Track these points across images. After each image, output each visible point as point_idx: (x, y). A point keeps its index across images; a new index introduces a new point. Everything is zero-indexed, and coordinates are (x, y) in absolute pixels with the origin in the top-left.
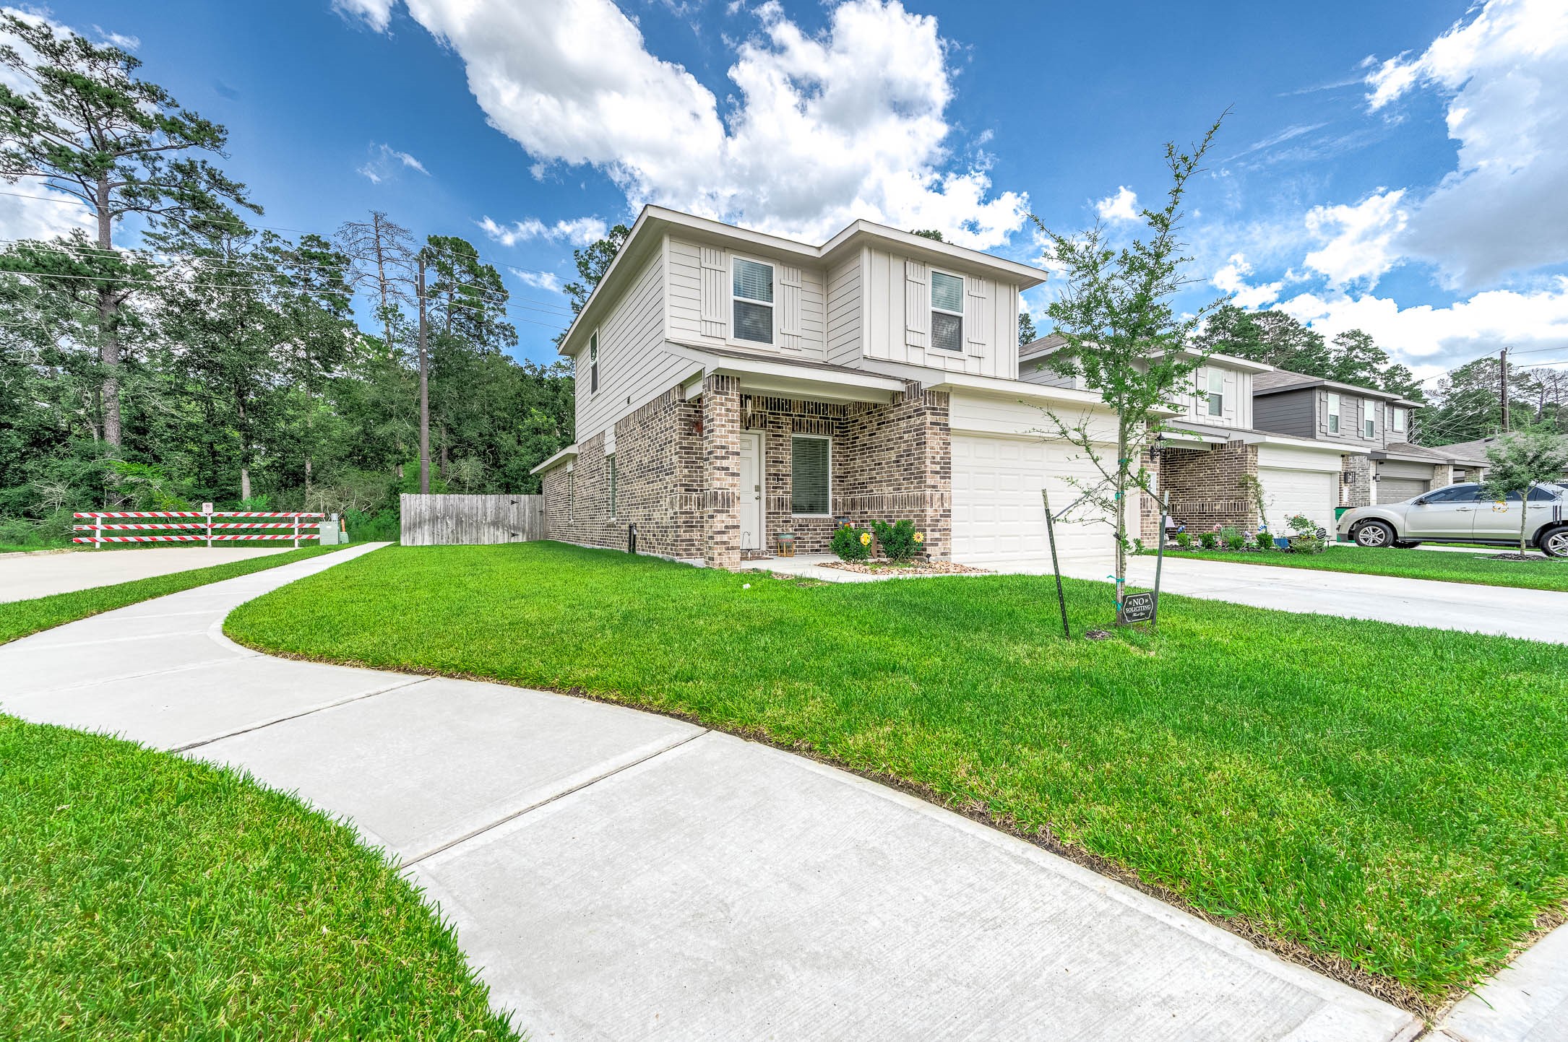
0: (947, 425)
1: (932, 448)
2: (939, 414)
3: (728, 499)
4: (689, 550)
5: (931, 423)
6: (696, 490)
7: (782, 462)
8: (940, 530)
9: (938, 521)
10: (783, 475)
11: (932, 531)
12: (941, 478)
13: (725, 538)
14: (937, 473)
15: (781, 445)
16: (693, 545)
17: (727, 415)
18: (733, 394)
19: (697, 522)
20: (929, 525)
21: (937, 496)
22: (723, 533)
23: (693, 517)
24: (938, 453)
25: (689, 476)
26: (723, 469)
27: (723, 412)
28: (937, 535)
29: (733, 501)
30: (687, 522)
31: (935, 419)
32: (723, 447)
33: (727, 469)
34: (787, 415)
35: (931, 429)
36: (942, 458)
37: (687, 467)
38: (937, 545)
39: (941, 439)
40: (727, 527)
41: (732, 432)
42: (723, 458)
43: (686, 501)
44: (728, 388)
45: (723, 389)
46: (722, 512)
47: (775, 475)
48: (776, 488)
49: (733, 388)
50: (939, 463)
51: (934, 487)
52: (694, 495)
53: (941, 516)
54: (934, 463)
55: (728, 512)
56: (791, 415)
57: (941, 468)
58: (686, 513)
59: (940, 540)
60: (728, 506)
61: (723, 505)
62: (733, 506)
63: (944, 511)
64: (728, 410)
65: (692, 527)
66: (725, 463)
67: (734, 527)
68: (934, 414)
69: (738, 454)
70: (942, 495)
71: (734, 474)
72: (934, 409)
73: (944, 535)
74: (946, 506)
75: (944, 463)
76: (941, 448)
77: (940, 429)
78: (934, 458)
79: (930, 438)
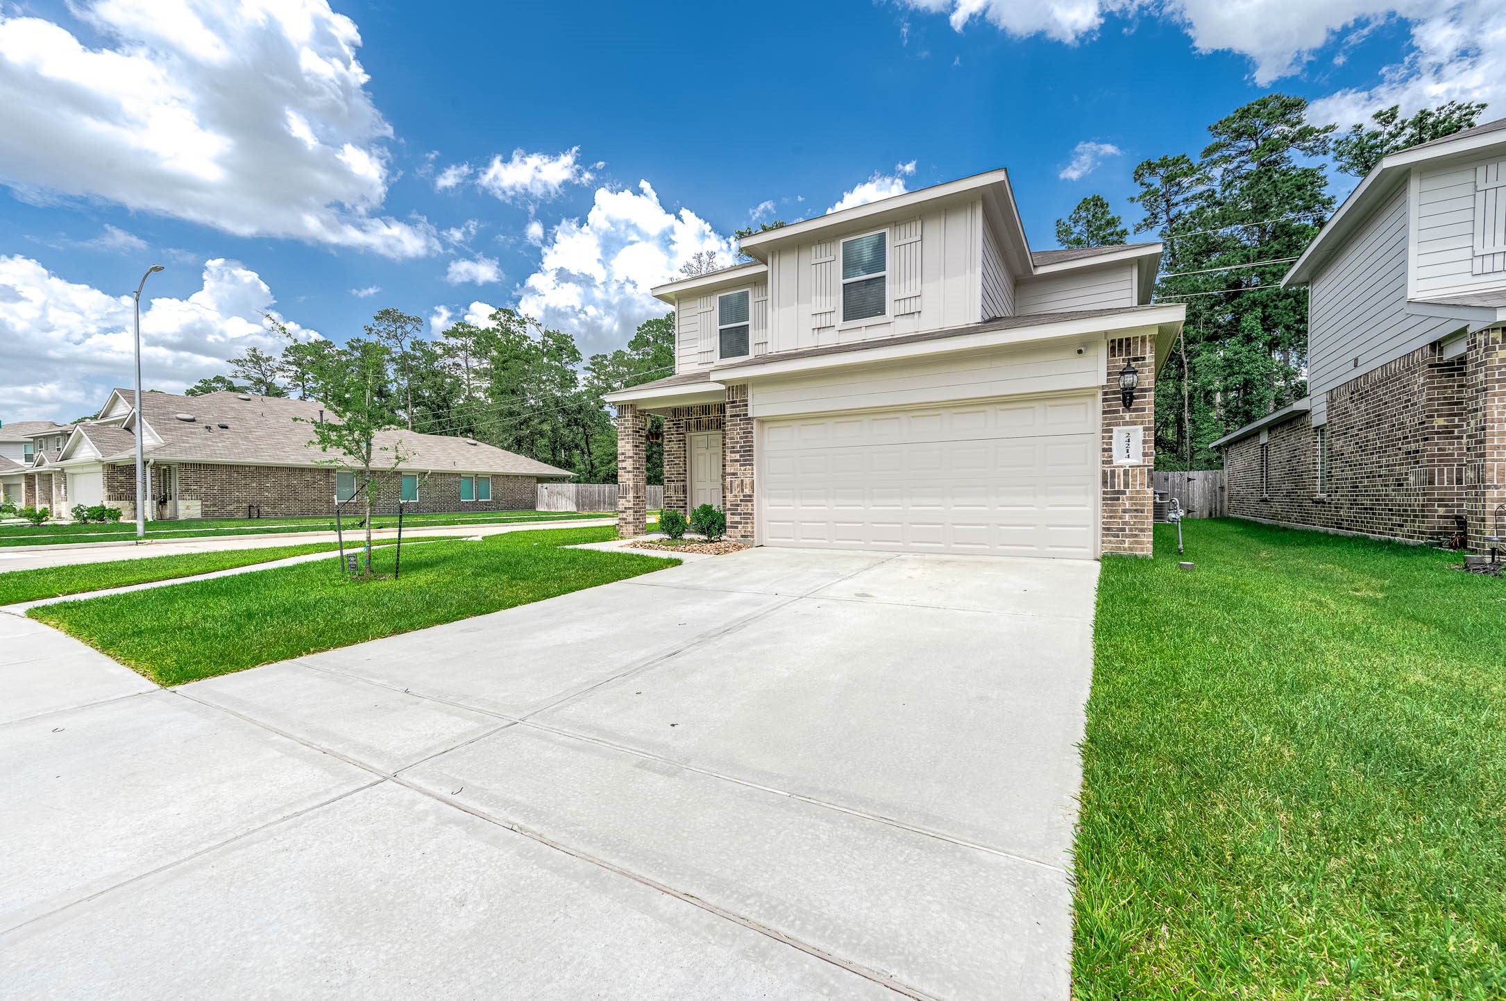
0: (747, 415)
1: (732, 439)
2: (739, 406)
5: (731, 416)
6: (673, 481)
8: (740, 514)
9: (738, 505)
11: (732, 514)
12: (741, 465)
14: (737, 461)
20: (729, 509)
21: (737, 482)
24: (737, 442)
25: (670, 471)
26: (623, 468)
28: (737, 518)
30: (668, 503)
31: (735, 411)
32: (623, 454)
33: (625, 468)
35: (731, 421)
36: (741, 447)
37: (669, 465)
38: (737, 528)
39: (740, 429)
40: (625, 508)
41: (628, 443)
42: (623, 461)
43: (668, 489)
46: (622, 498)
50: (738, 452)
51: (733, 474)
52: (673, 484)
53: (741, 501)
54: (734, 452)
57: (741, 456)
58: (668, 497)
59: (740, 523)
60: (626, 494)
62: (629, 494)
63: (744, 496)
66: (624, 465)
67: (630, 508)
68: (733, 407)
69: (631, 457)
70: (742, 481)
71: (629, 472)
72: (733, 402)
73: (744, 518)
74: (747, 491)
75: (745, 451)
76: (741, 438)
77: (740, 420)
78: (733, 447)
79: (730, 429)
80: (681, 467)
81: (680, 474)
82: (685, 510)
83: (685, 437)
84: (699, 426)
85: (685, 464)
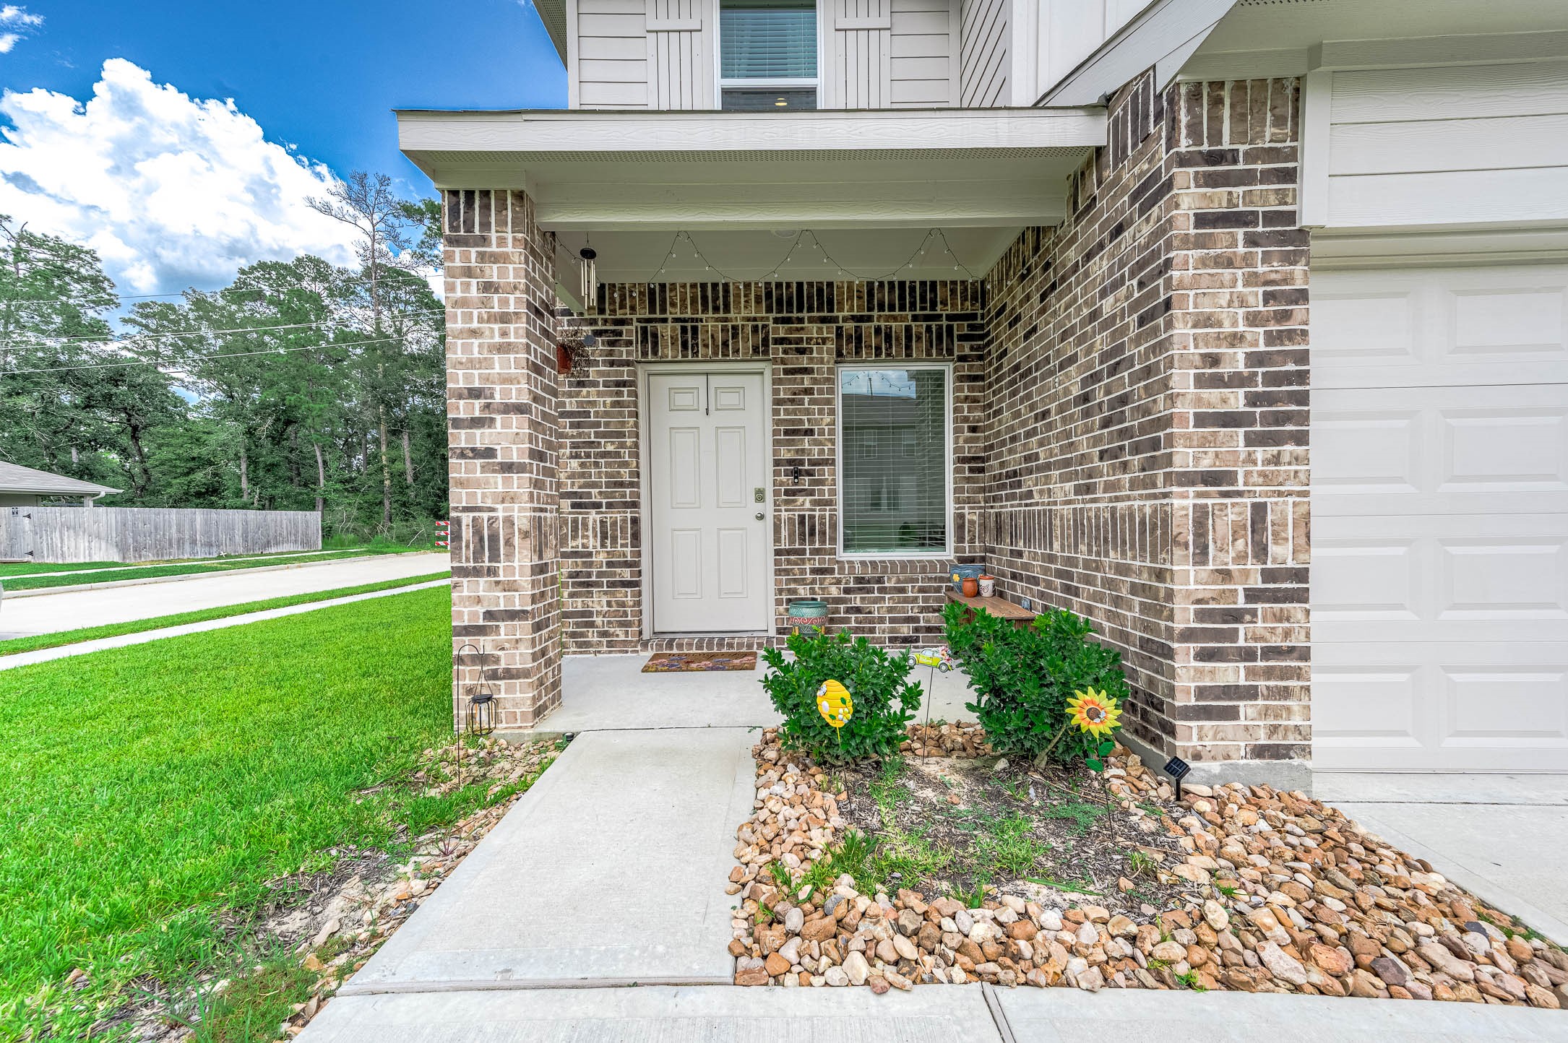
0: (1290, 217)
1: (1206, 321)
2: (1246, 178)
3: (494, 538)
4: (582, 635)
5: (1203, 220)
6: (597, 506)
7: (809, 432)
8: (1248, 655)
9: (1236, 616)
10: (812, 463)
11: (1204, 655)
12: (1251, 441)
13: (486, 644)
14: (1234, 420)
15: (808, 391)
16: (592, 625)
17: (484, 303)
18: (502, 242)
19: (600, 574)
20: (1188, 635)
21: (1235, 512)
22: (480, 631)
23: (591, 564)
24: (1236, 339)
25: (582, 475)
26: (477, 453)
27: (474, 292)
28: (1232, 673)
29: (509, 543)
30: (577, 574)
31: (1219, 198)
32: (475, 393)
33: (489, 453)
34: (823, 320)
35: (1200, 243)
36: (1255, 359)
37: (577, 456)
38: (1232, 714)
39: (1251, 280)
40: (489, 615)
41: (503, 349)
42: (476, 423)
43: (575, 529)
44: (485, 225)
45: (469, 228)
46: (477, 572)
47: (790, 462)
48: (794, 493)
49: (502, 223)
50: (1237, 380)
51: (1211, 478)
52: (593, 516)
53: (1252, 595)
54: (1217, 381)
55: (492, 572)
56: (835, 320)
57: (1253, 400)
58: (575, 554)
59: (1251, 693)
60: (494, 557)
61: (478, 555)
62: (510, 556)
63: (1268, 575)
64: (488, 287)
65: (589, 585)
66: (481, 438)
67: (512, 615)
68: (1211, 181)
69: (520, 409)
70: (1259, 510)
71: (508, 468)
72: (1215, 158)
73: (1269, 673)
74: (1282, 554)
75: (1271, 379)
76: (1253, 319)
77: (1252, 241)
78: (1214, 360)
79: (1195, 282)
80: (626, 465)
81: (622, 484)
82: (640, 594)
83: (635, 374)
84: (689, 341)
85: (637, 456)
